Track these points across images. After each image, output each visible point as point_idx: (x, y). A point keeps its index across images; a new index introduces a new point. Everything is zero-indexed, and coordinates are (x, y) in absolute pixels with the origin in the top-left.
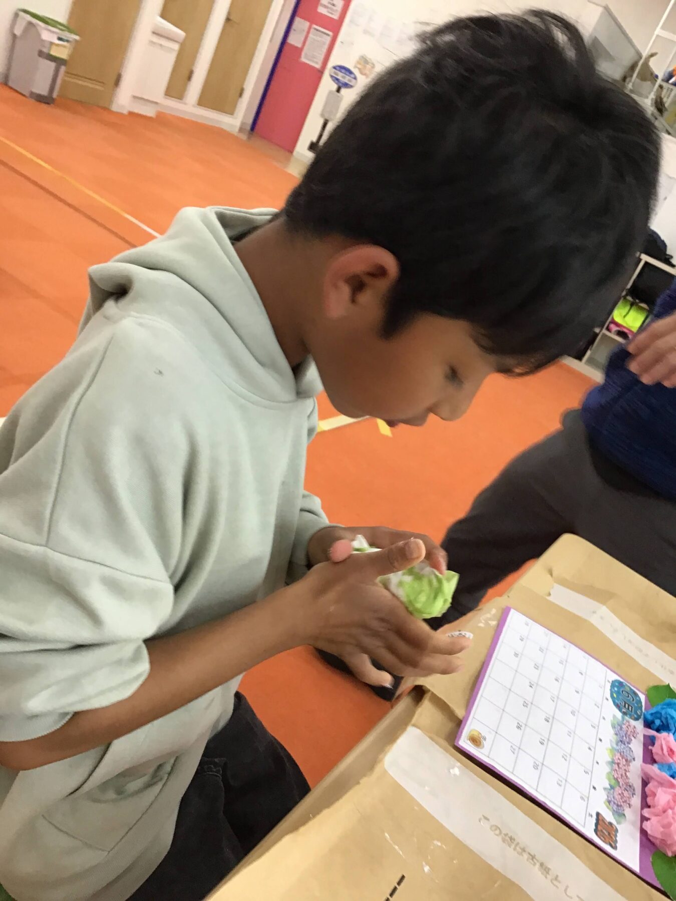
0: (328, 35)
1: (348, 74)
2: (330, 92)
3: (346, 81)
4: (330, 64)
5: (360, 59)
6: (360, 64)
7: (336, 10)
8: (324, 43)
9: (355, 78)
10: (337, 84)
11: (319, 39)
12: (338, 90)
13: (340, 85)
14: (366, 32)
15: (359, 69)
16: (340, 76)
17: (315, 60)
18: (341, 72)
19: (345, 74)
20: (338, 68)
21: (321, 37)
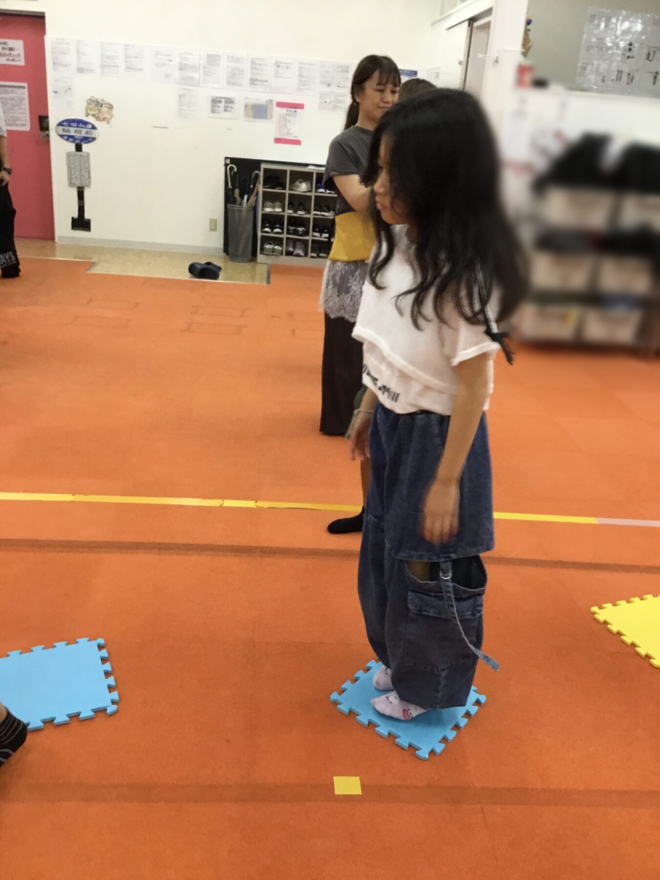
0: (24, 87)
1: (81, 125)
2: (69, 155)
3: (83, 134)
4: (53, 122)
5: (89, 104)
6: (91, 109)
7: (19, 55)
8: (22, 100)
9: (94, 128)
10: (73, 142)
11: (12, 95)
12: (79, 148)
13: (77, 141)
14: (80, 70)
15: (93, 115)
16: (72, 131)
17: (18, 122)
18: (70, 126)
19: (77, 127)
20: (65, 124)
21: (12, 92)
